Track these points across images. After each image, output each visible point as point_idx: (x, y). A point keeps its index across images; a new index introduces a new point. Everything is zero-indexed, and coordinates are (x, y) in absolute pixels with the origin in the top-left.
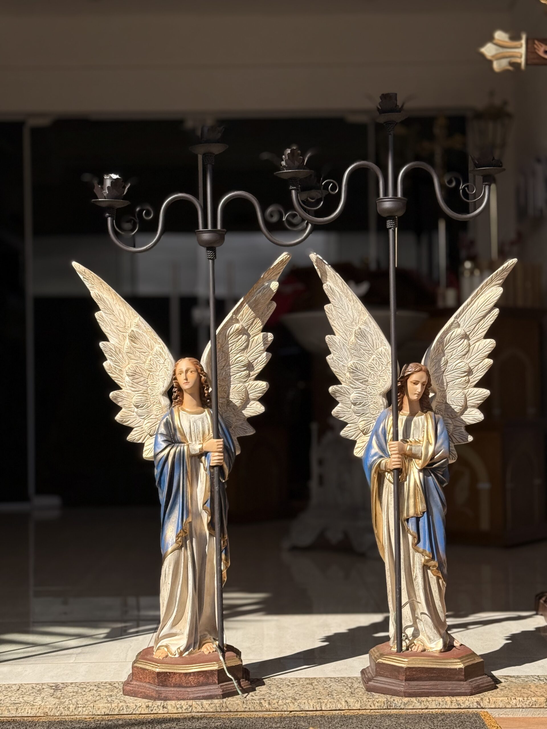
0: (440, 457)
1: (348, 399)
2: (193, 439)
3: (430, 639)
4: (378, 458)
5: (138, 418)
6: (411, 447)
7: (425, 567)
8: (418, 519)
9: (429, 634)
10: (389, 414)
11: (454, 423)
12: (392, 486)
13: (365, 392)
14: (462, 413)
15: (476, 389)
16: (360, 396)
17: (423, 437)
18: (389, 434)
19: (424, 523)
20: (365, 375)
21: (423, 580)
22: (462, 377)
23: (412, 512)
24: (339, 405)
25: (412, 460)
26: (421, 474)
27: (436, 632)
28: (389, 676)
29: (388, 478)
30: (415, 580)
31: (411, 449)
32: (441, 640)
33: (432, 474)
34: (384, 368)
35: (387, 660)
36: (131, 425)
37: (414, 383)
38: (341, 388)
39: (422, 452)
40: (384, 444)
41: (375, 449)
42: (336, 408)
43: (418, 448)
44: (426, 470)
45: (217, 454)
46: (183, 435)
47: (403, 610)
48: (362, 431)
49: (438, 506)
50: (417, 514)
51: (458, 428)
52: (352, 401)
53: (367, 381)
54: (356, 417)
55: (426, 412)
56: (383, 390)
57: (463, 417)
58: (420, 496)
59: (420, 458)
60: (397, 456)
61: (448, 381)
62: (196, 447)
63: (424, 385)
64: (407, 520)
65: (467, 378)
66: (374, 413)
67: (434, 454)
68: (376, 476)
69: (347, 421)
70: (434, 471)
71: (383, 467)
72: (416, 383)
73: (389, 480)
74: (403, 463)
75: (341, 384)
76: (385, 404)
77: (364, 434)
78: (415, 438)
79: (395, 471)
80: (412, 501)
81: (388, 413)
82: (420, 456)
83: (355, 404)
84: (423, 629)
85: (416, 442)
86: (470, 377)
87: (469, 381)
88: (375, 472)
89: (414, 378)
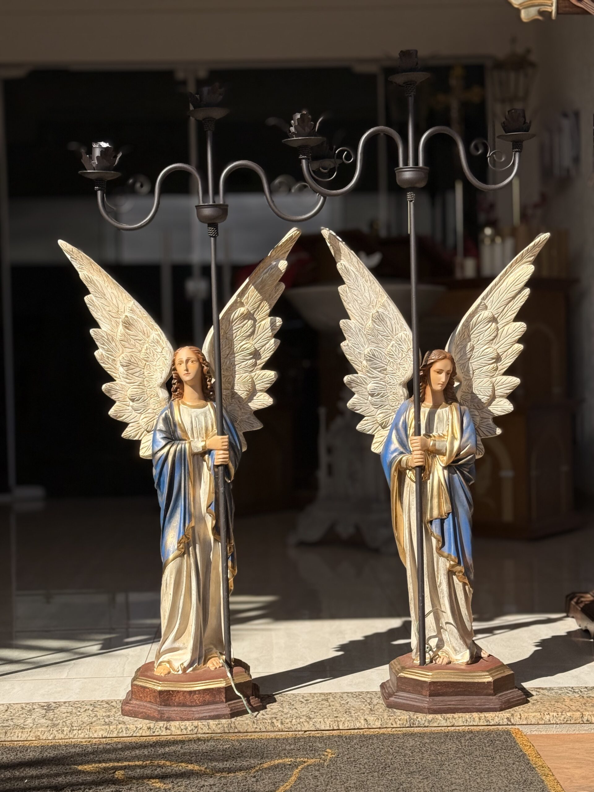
0: (466, 453)
1: (365, 390)
2: (195, 435)
3: (455, 650)
4: (398, 454)
5: (134, 412)
6: (435, 442)
7: (450, 573)
8: (442, 521)
9: (454, 645)
10: (410, 406)
11: (481, 415)
12: (414, 485)
13: (383, 382)
14: (490, 403)
15: (505, 377)
16: (378, 387)
17: (448, 431)
18: (410, 428)
19: (449, 525)
20: (383, 363)
21: (448, 587)
22: (489, 364)
23: (436, 513)
24: (355, 396)
25: (436, 456)
26: (446, 472)
27: (462, 643)
28: (412, 691)
29: (409, 476)
30: (439, 587)
31: (434, 445)
32: (468, 651)
33: (458, 472)
34: (404, 355)
35: (410, 674)
36: (126, 421)
37: (438, 372)
38: (357, 377)
39: (446, 447)
40: (405, 439)
41: (395, 444)
42: (352, 399)
43: (442, 444)
44: (451, 467)
45: (222, 452)
46: (184, 431)
47: (427, 619)
48: (381, 425)
49: (464, 506)
50: (441, 516)
51: (486, 420)
52: (370, 392)
53: (386, 370)
54: (373, 409)
55: (451, 404)
56: (403, 379)
57: (490, 408)
58: (445, 496)
59: (444, 454)
60: (419, 452)
61: (474, 369)
62: (198, 445)
63: (448, 374)
64: (431, 522)
65: (495, 365)
66: (394, 405)
67: (460, 450)
68: (396, 475)
69: (363, 414)
70: (460, 468)
71: (403, 465)
72: (440, 372)
73: (410, 478)
74: (426, 460)
75: (357, 373)
76: (406, 395)
77: (383, 428)
78: (438, 432)
79: (418, 469)
80: (435, 501)
81: (409, 404)
82: (444, 451)
83: (372, 395)
84: (449, 640)
85: (440, 436)
86: (499, 364)
87: (497, 368)
88: (395, 470)
89: (438, 366)
